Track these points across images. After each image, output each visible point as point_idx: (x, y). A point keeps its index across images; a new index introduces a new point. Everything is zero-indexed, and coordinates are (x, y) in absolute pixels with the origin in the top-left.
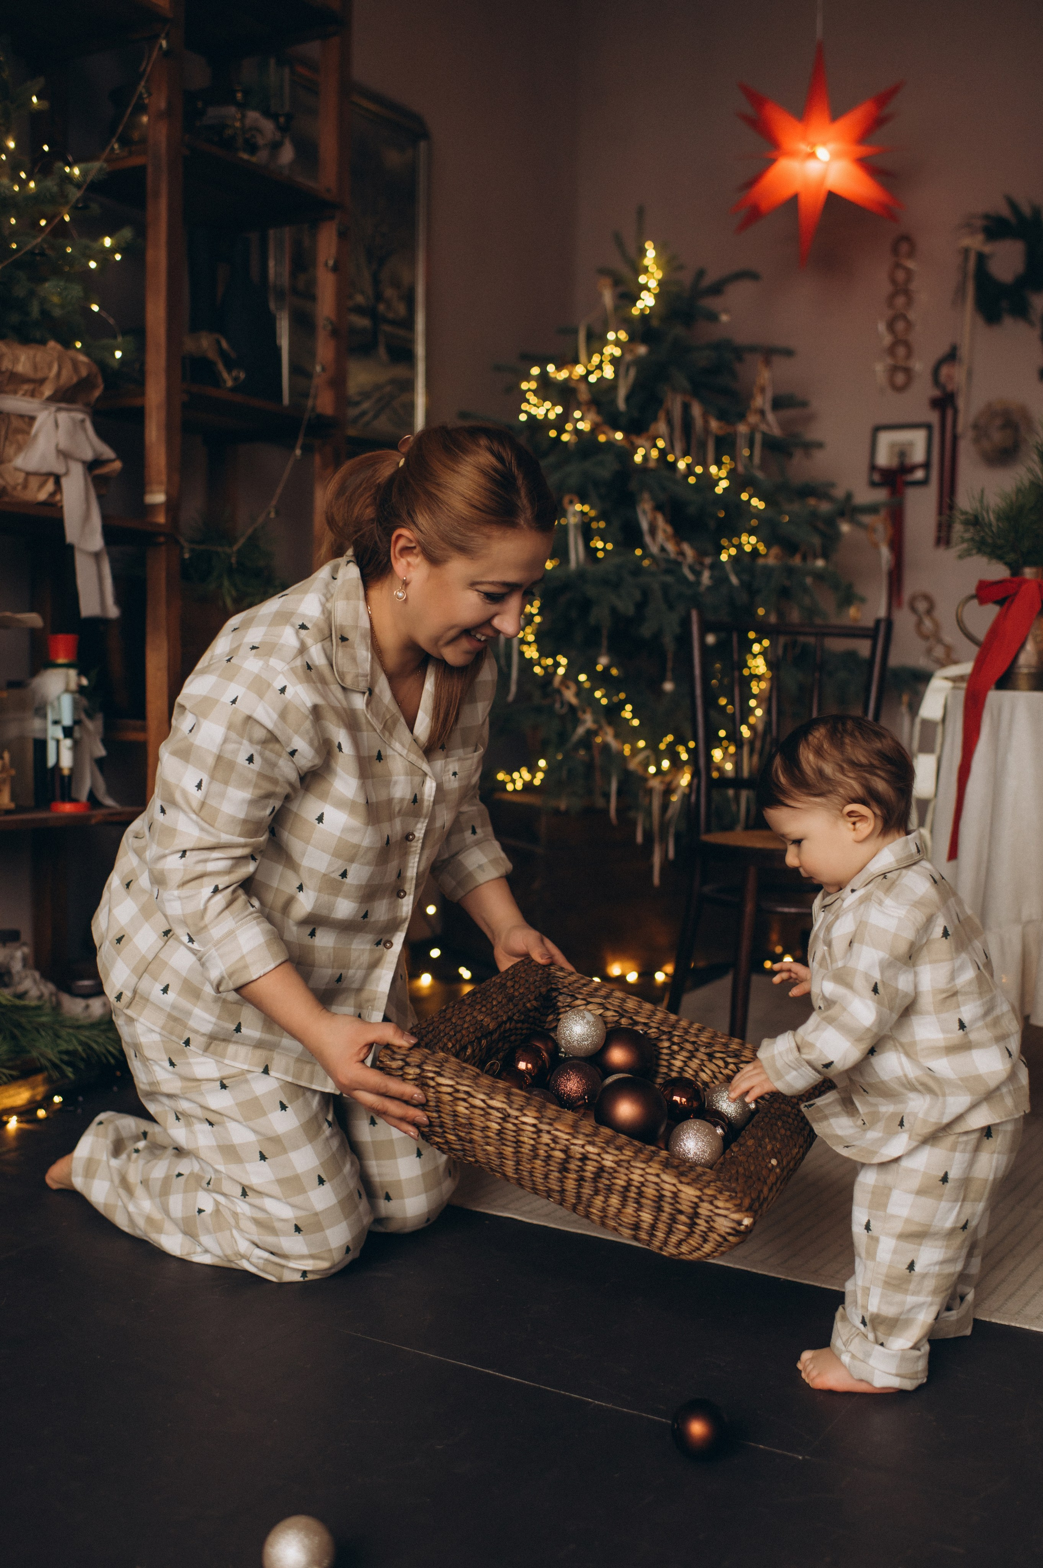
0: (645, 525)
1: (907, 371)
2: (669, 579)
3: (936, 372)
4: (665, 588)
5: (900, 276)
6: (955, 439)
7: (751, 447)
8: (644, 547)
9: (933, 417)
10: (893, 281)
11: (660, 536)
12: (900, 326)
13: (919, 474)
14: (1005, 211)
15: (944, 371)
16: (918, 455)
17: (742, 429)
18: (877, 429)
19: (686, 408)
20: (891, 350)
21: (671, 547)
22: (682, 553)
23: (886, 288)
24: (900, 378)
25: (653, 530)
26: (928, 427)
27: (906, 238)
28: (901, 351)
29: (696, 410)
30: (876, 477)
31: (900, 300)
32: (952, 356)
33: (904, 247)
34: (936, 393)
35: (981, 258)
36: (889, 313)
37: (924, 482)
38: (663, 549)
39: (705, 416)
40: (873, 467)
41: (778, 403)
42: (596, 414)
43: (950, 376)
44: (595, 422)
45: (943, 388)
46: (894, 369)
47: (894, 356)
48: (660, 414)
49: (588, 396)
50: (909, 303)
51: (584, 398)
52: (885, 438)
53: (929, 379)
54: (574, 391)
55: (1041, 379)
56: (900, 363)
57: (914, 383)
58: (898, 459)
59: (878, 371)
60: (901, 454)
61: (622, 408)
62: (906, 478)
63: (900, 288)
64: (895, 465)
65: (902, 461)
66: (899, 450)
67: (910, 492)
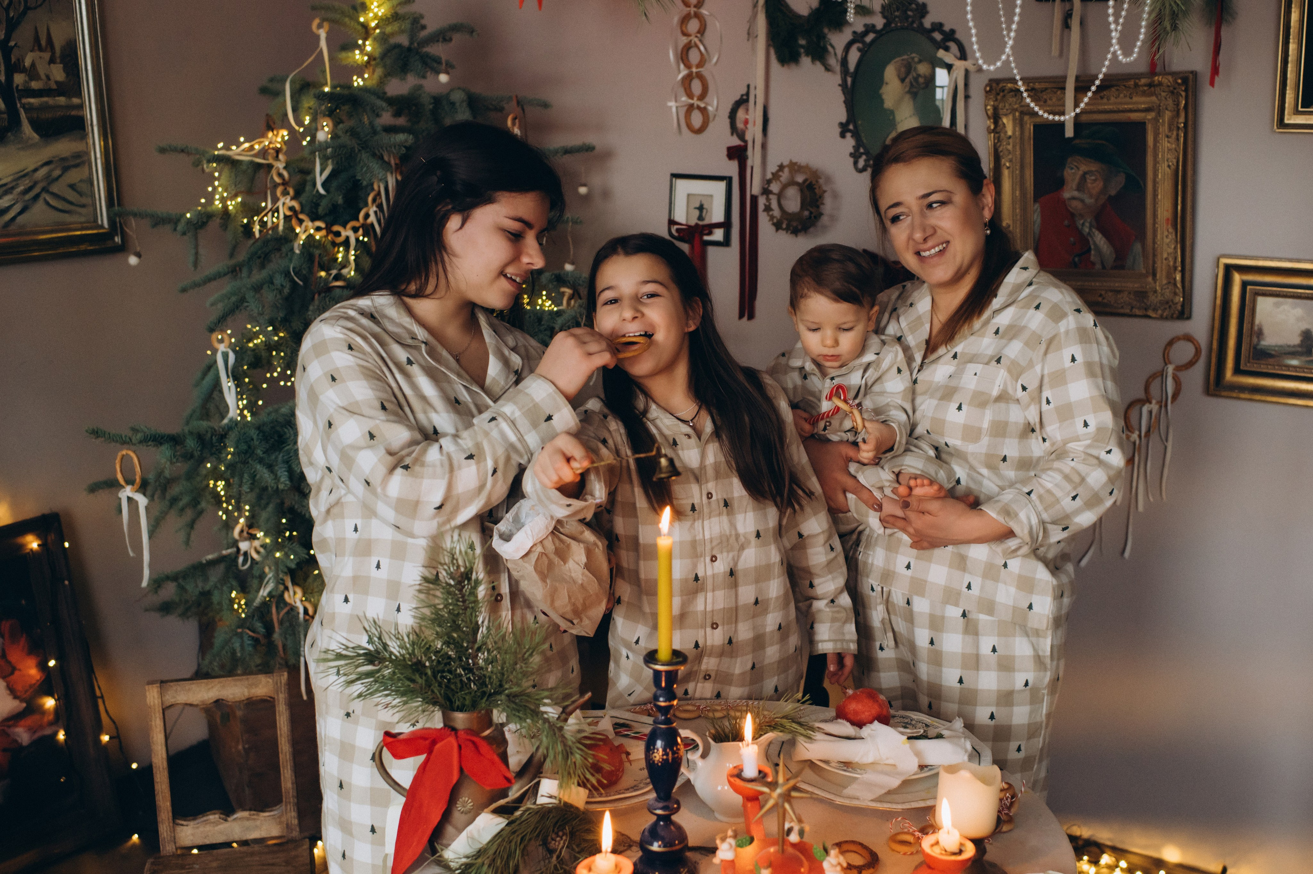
1: (703, 111)
3: (732, 116)
9: (731, 169)
12: (694, 57)
13: (718, 235)
15: (741, 114)
16: (717, 215)
18: (675, 177)
20: (687, 81)
23: (677, 12)
24: (697, 119)
26: (728, 180)
28: (696, 87)
30: (674, 233)
31: (693, 26)
32: (743, 101)
34: (735, 141)
36: (684, 40)
37: (726, 242)
40: (672, 222)
42: (292, 199)
43: (746, 122)
44: (291, 209)
45: (741, 136)
46: (691, 108)
47: (690, 95)
48: (370, 199)
49: (286, 174)
50: (702, 31)
51: (280, 175)
52: (684, 187)
53: (727, 122)
54: (270, 167)
55: (843, 135)
56: (695, 102)
57: (711, 125)
58: (697, 213)
59: (674, 110)
60: (701, 208)
61: (322, 191)
62: (706, 238)
63: (693, 10)
64: (693, 221)
65: (701, 218)
66: (697, 205)
67: (711, 254)
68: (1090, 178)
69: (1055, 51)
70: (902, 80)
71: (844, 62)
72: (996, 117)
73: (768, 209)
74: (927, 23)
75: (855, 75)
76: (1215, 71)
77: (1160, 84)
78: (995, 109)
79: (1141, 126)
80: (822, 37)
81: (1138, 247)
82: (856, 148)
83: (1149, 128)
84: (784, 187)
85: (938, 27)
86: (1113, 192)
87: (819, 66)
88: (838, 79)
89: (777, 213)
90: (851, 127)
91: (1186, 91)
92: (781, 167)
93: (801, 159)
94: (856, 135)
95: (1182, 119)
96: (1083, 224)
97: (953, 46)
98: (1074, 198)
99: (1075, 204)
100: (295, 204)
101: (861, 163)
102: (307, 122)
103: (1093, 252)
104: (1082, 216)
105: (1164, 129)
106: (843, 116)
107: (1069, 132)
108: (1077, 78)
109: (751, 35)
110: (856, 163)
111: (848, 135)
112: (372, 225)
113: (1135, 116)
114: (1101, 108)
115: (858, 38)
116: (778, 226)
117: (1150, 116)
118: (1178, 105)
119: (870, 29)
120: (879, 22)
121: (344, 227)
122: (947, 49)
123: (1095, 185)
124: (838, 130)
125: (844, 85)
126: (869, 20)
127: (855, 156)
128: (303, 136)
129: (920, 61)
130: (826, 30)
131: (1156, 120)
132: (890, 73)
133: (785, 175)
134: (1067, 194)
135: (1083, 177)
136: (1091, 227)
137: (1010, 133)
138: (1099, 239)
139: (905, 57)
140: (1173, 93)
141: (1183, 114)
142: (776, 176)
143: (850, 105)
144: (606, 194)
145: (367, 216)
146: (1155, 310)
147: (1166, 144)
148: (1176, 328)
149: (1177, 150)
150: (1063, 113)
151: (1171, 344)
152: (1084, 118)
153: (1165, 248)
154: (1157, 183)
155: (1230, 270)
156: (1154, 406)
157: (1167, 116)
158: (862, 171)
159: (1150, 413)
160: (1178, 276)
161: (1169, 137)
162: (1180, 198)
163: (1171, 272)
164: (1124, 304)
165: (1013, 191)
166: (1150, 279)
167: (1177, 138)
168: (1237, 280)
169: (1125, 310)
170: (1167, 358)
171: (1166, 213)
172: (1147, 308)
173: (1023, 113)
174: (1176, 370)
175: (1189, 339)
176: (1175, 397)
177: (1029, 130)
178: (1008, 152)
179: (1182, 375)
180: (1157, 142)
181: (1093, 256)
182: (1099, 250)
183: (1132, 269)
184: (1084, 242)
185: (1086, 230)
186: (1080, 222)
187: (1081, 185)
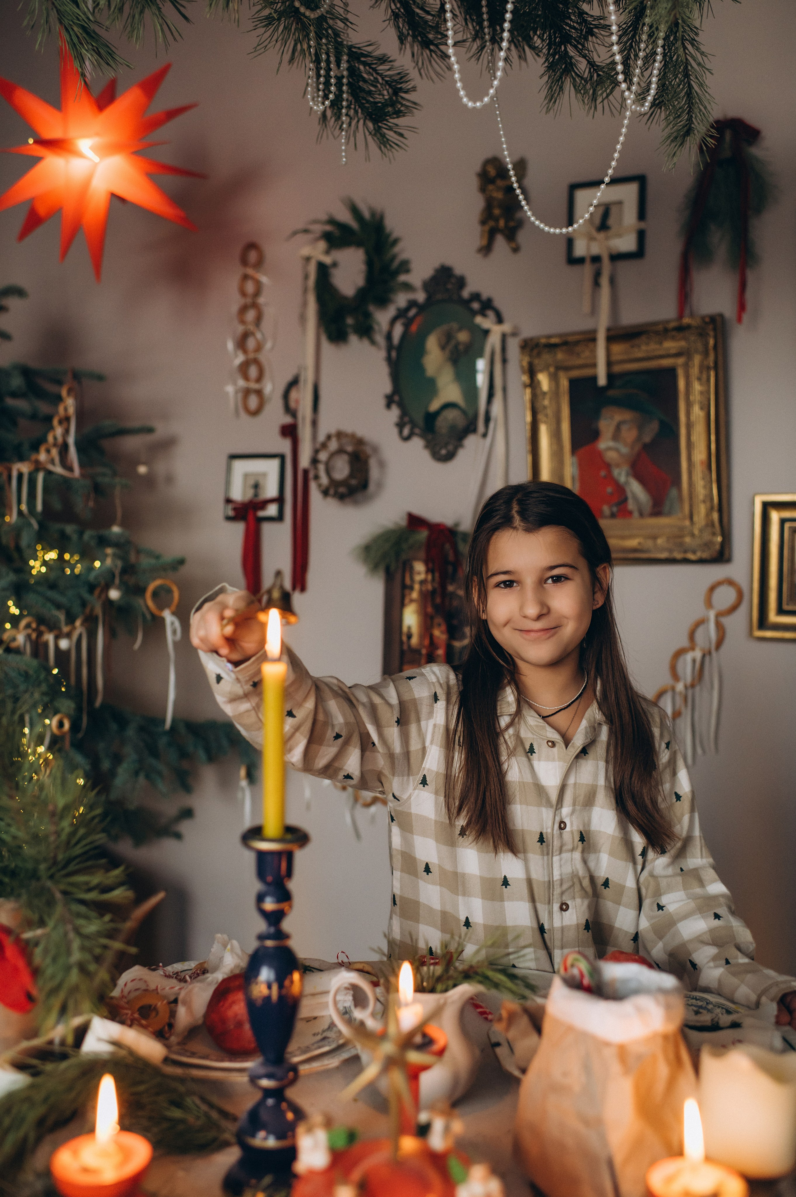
1: (259, 393)
3: (286, 396)
5: (250, 287)
7: (32, 488)
9: (285, 446)
10: (243, 294)
12: (251, 343)
14: (345, 217)
15: (293, 395)
16: (271, 490)
17: (19, 469)
18: (231, 458)
20: (243, 369)
23: (236, 302)
24: (253, 402)
26: (282, 457)
27: (252, 246)
28: (253, 371)
30: (230, 512)
31: (251, 315)
32: (298, 380)
33: (253, 256)
34: (288, 420)
35: (323, 270)
36: (240, 329)
37: (280, 518)
43: (298, 401)
45: (293, 414)
46: (247, 392)
47: (246, 378)
50: (259, 319)
52: (240, 467)
53: (281, 403)
55: (388, 406)
56: (252, 385)
57: (266, 408)
58: (253, 491)
59: (232, 393)
60: (256, 485)
62: (262, 513)
63: (249, 300)
64: (249, 498)
65: (256, 495)
66: (251, 482)
67: (267, 529)
68: (624, 428)
69: (586, 307)
70: (443, 348)
71: (389, 337)
72: (532, 372)
73: (317, 477)
74: (466, 294)
75: (400, 348)
76: (742, 307)
77: (688, 327)
78: (531, 365)
79: (671, 372)
80: (368, 316)
81: (674, 492)
82: (401, 417)
83: (680, 373)
84: (332, 455)
85: (476, 297)
86: (647, 439)
87: (366, 342)
88: (383, 354)
89: (324, 480)
90: (396, 398)
91: (715, 329)
92: (329, 437)
93: (348, 428)
94: (401, 405)
95: (711, 359)
96: (620, 474)
97: (491, 314)
98: (609, 449)
99: (611, 455)
101: (406, 431)
103: (630, 501)
104: (618, 466)
105: (695, 371)
106: (387, 387)
107: (602, 381)
108: (608, 330)
109: (303, 318)
110: (401, 432)
111: (394, 406)
113: (666, 362)
114: (632, 356)
115: (401, 314)
116: (325, 493)
117: (681, 361)
118: (706, 345)
119: (412, 304)
120: (421, 297)
122: (484, 315)
123: (630, 434)
124: (382, 402)
125: (389, 359)
126: (411, 296)
127: (400, 426)
129: (460, 329)
130: (371, 308)
131: (687, 366)
132: (432, 343)
133: (333, 445)
134: (602, 446)
135: (618, 428)
136: (628, 475)
137: (545, 389)
138: (636, 488)
139: (445, 327)
140: (702, 334)
141: (712, 354)
142: (324, 446)
143: (395, 376)
144: (170, 479)
146: (694, 552)
147: (697, 387)
148: (717, 572)
149: (708, 392)
150: (594, 365)
151: (712, 589)
152: (617, 369)
153: (701, 491)
154: (689, 426)
155: (767, 506)
156: (698, 654)
157: (697, 359)
158: (407, 439)
159: (694, 661)
160: (715, 516)
161: (699, 379)
162: (713, 438)
163: (709, 514)
164: (663, 550)
165: (551, 445)
166: (687, 523)
167: (708, 380)
168: (775, 516)
169: (664, 555)
170: (709, 604)
171: (700, 455)
172: (685, 552)
173: (558, 368)
174: (718, 615)
175: (730, 582)
176: (719, 643)
177: (565, 383)
178: (545, 407)
179: (725, 621)
180: (688, 385)
181: (631, 505)
182: (635, 498)
183: (669, 514)
184: (621, 490)
185: (622, 479)
186: (616, 472)
187: (616, 436)
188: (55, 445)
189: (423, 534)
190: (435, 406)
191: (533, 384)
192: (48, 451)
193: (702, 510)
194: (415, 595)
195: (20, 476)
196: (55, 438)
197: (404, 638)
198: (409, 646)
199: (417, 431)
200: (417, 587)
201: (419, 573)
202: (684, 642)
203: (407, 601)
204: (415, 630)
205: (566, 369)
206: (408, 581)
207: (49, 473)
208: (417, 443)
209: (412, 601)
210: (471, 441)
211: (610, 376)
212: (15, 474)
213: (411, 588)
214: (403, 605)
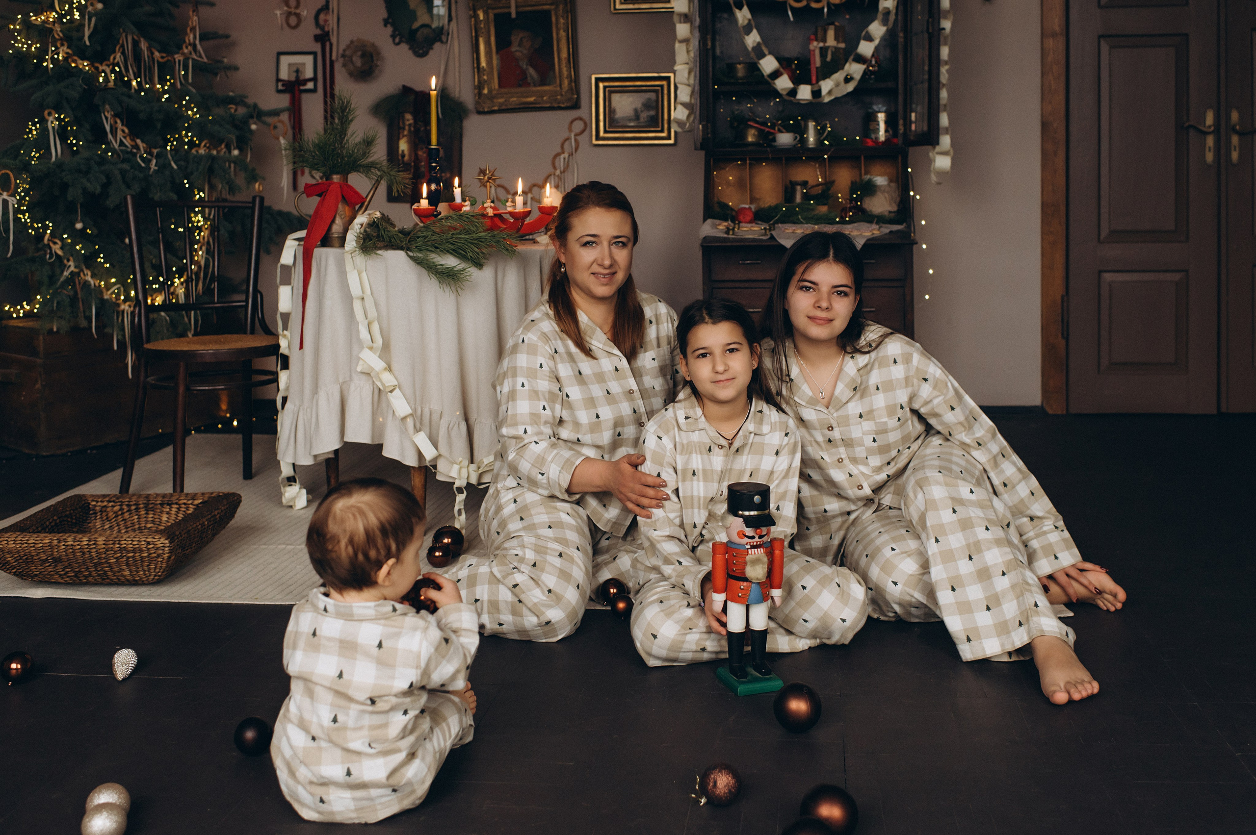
0: (108, 128)
1: (298, 15)
2: (126, 166)
3: (317, 17)
4: (123, 173)
6: (332, 63)
7: (186, 69)
8: (108, 143)
9: (317, 48)
11: (120, 135)
13: (310, 85)
15: (322, 17)
16: (309, 73)
17: (178, 57)
18: (279, 54)
19: (136, 44)
20: (286, 2)
21: (128, 142)
22: (137, 147)
24: (293, 20)
25: (114, 131)
26: (314, 54)
28: (293, 2)
29: (144, 45)
30: (280, 87)
32: (326, 8)
34: (318, 32)
37: (314, 91)
38: (122, 144)
39: (149, 49)
41: (204, 37)
42: (68, 48)
43: (326, 21)
44: (67, 53)
45: (322, 28)
46: (289, 14)
47: (288, 6)
48: (117, 48)
49: (61, 35)
51: (58, 35)
52: (285, 60)
53: (313, 22)
54: (51, 30)
55: (385, 26)
56: (293, 10)
57: (303, 24)
58: (294, 75)
59: (279, 15)
60: (297, 71)
61: (88, 43)
62: (302, 88)
64: (293, 79)
65: (297, 77)
66: (295, 69)
67: (305, 97)
68: (525, 40)
72: (474, 9)
78: (473, 5)
79: (548, 13)
81: (551, 73)
82: (394, 31)
83: (553, 13)
84: (354, 53)
90: (390, 20)
92: (350, 43)
93: (363, 38)
94: (393, 25)
95: (569, 7)
96: (523, 64)
98: (516, 51)
99: (518, 54)
100: (69, 51)
101: (397, 40)
102: (66, 8)
103: (529, 78)
104: (521, 60)
105: (560, 13)
106: (385, 15)
107: (514, 16)
110: (394, 40)
111: (389, 26)
112: (118, 62)
113: (546, 8)
114: (528, 4)
117: (553, 7)
118: (566, 1)
121: (101, 64)
123: (528, 44)
124: (382, 23)
127: (393, 36)
128: (64, 16)
131: (556, 10)
133: (354, 47)
134: (513, 49)
135: (521, 40)
136: (527, 65)
137: (481, 18)
138: (531, 71)
141: (569, 5)
143: (389, 9)
145: (114, 58)
146: (563, 103)
147: (562, 21)
148: (574, 114)
149: (568, 23)
150: (509, 7)
151: (572, 122)
152: (521, 9)
153: (565, 73)
154: (558, 40)
155: (598, 80)
156: (566, 155)
157: (561, 7)
158: (398, 44)
159: (564, 159)
160: (573, 84)
161: (563, 17)
162: (571, 46)
163: (570, 83)
164: (547, 103)
165: (485, 48)
166: (558, 89)
167: (567, 17)
168: (601, 85)
169: (548, 105)
170: (570, 130)
171: (564, 55)
172: (559, 103)
173: (488, 8)
174: (576, 135)
175: (580, 119)
176: (576, 149)
177: (491, 16)
178: (481, 28)
179: (578, 138)
180: (557, 20)
181: (529, 80)
182: (531, 76)
183: (549, 84)
184: (524, 73)
185: (525, 67)
186: (521, 63)
187: (520, 44)
188: (190, 44)
189: (412, 97)
190: (416, 25)
191: (476, 16)
192: (187, 47)
193: (566, 82)
194: (406, 133)
195: (179, 61)
196: (189, 40)
197: (400, 157)
198: (403, 161)
199: (403, 39)
200: (407, 128)
201: (408, 120)
202: (559, 150)
203: (401, 136)
204: (406, 152)
205: (493, 9)
206: (401, 125)
207: (193, 59)
208: (404, 47)
209: (404, 136)
210: (437, 46)
211: (517, 13)
212: (177, 60)
213: (404, 129)
214: (399, 139)
